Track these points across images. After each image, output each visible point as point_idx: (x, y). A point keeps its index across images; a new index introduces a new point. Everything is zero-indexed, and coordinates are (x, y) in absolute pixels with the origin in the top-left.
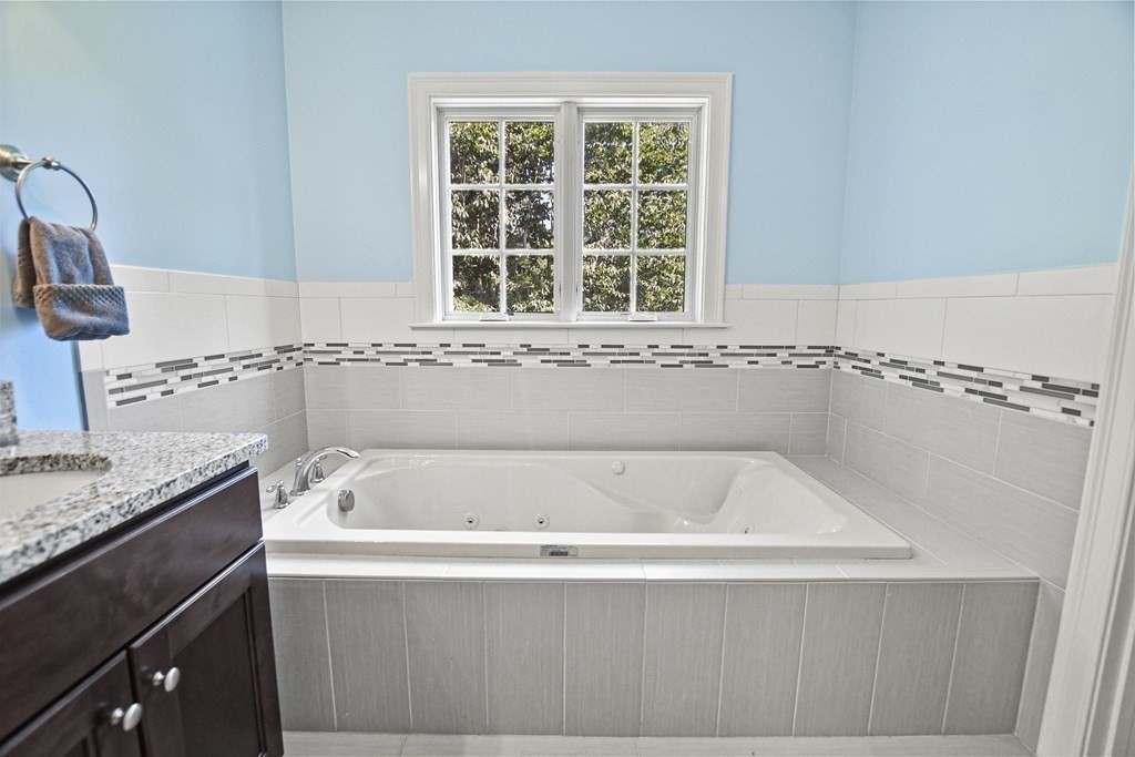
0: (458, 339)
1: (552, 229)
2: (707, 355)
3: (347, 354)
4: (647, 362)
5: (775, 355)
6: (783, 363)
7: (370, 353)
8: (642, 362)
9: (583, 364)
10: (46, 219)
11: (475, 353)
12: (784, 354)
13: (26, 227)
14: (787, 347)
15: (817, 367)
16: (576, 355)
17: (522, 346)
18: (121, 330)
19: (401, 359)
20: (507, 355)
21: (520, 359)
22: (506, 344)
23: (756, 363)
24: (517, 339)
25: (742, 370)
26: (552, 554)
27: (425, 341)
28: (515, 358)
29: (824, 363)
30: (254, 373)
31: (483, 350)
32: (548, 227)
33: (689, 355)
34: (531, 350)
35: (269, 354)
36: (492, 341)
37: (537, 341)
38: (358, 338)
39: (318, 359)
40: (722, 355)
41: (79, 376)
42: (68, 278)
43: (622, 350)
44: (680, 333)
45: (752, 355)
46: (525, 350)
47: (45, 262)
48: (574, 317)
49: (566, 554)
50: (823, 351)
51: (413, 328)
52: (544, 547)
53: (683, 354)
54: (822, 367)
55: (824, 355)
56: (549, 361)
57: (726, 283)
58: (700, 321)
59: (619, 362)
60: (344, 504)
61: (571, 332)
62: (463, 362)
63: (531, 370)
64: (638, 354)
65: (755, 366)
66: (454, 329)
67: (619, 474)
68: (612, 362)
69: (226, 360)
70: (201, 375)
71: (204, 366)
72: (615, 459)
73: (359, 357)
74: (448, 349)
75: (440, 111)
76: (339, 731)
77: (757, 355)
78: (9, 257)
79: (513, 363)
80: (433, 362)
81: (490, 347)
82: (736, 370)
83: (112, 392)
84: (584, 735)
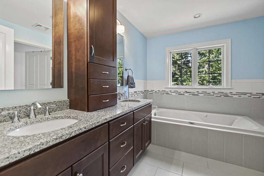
0: (173, 90)
1: (191, 66)
2: (227, 94)
3: (154, 92)
4: (212, 95)
5: (246, 95)
6: (249, 97)
7: (158, 92)
8: (211, 95)
9: (198, 95)
10: (130, 75)
11: (176, 92)
12: (249, 95)
13: (128, 76)
14: (250, 93)
15: (260, 98)
16: (196, 93)
17: (185, 91)
18: (135, 87)
19: (163, 93)
20: (182, 93)
21: (185, 94)
22: (182, 91)
23: (241, 96)
24: (184, 90)
25: (237, 98)
26: (191, 123)
27: (167, 90)
28: (184, 93)
29: (262, 97)
30: (142, 94)
31: (178, 92)
32: (190, 65)
33: (222, 94)
34: (187, 92)
35: (144, 91)
36: (179, 90)
37: (188, 91)
38: (156, 89)
39: (149, 93)
40: (231, 94)
41: (129, 92)
42: (131, 82)
43: (206, 93)
44: (220, 90)
45: (239, 95)
46: (186, 92)
47: (130, 80)
48: (196, 86)
49: (193, 124)
50: (261, 94)
51: (165, 88)
52: (189, 122)
53: (221, 94)
54: (261, 98)
55: (261, 95)
56: (191, 94)
57: (231, 79)
58: (225, 87)
59: (206, 95)
60: (155, 115)
61: (195, 89)
62: (174, 94)
63: (187, 96)
64: (210, 94)
65: (240, 97)
66: (172, 88)
67: (205, 117)
68: (204, 95)
69: (139, 92)
70: (137, 94)
71: (138, 93)
72: (205, 114)
73: (156, 92)
74: (171, 92)
75: (170, 52)
76: (156, 145)
77: (241, 95)
78: (126, 79)
79: (183, 94)
80: (168, 94)
81: (179, 91)
82: (235, 98)
83: (131, 95)
84: (196, 155)
